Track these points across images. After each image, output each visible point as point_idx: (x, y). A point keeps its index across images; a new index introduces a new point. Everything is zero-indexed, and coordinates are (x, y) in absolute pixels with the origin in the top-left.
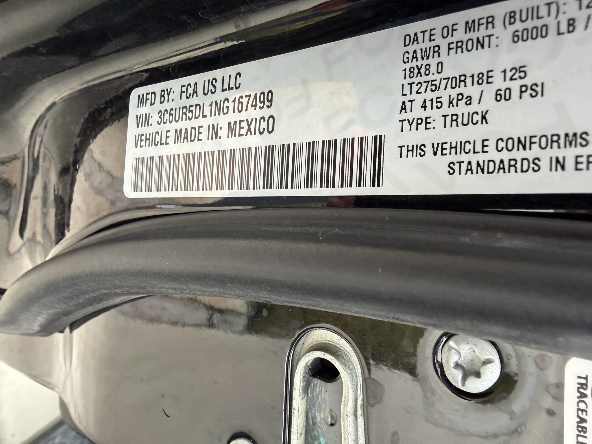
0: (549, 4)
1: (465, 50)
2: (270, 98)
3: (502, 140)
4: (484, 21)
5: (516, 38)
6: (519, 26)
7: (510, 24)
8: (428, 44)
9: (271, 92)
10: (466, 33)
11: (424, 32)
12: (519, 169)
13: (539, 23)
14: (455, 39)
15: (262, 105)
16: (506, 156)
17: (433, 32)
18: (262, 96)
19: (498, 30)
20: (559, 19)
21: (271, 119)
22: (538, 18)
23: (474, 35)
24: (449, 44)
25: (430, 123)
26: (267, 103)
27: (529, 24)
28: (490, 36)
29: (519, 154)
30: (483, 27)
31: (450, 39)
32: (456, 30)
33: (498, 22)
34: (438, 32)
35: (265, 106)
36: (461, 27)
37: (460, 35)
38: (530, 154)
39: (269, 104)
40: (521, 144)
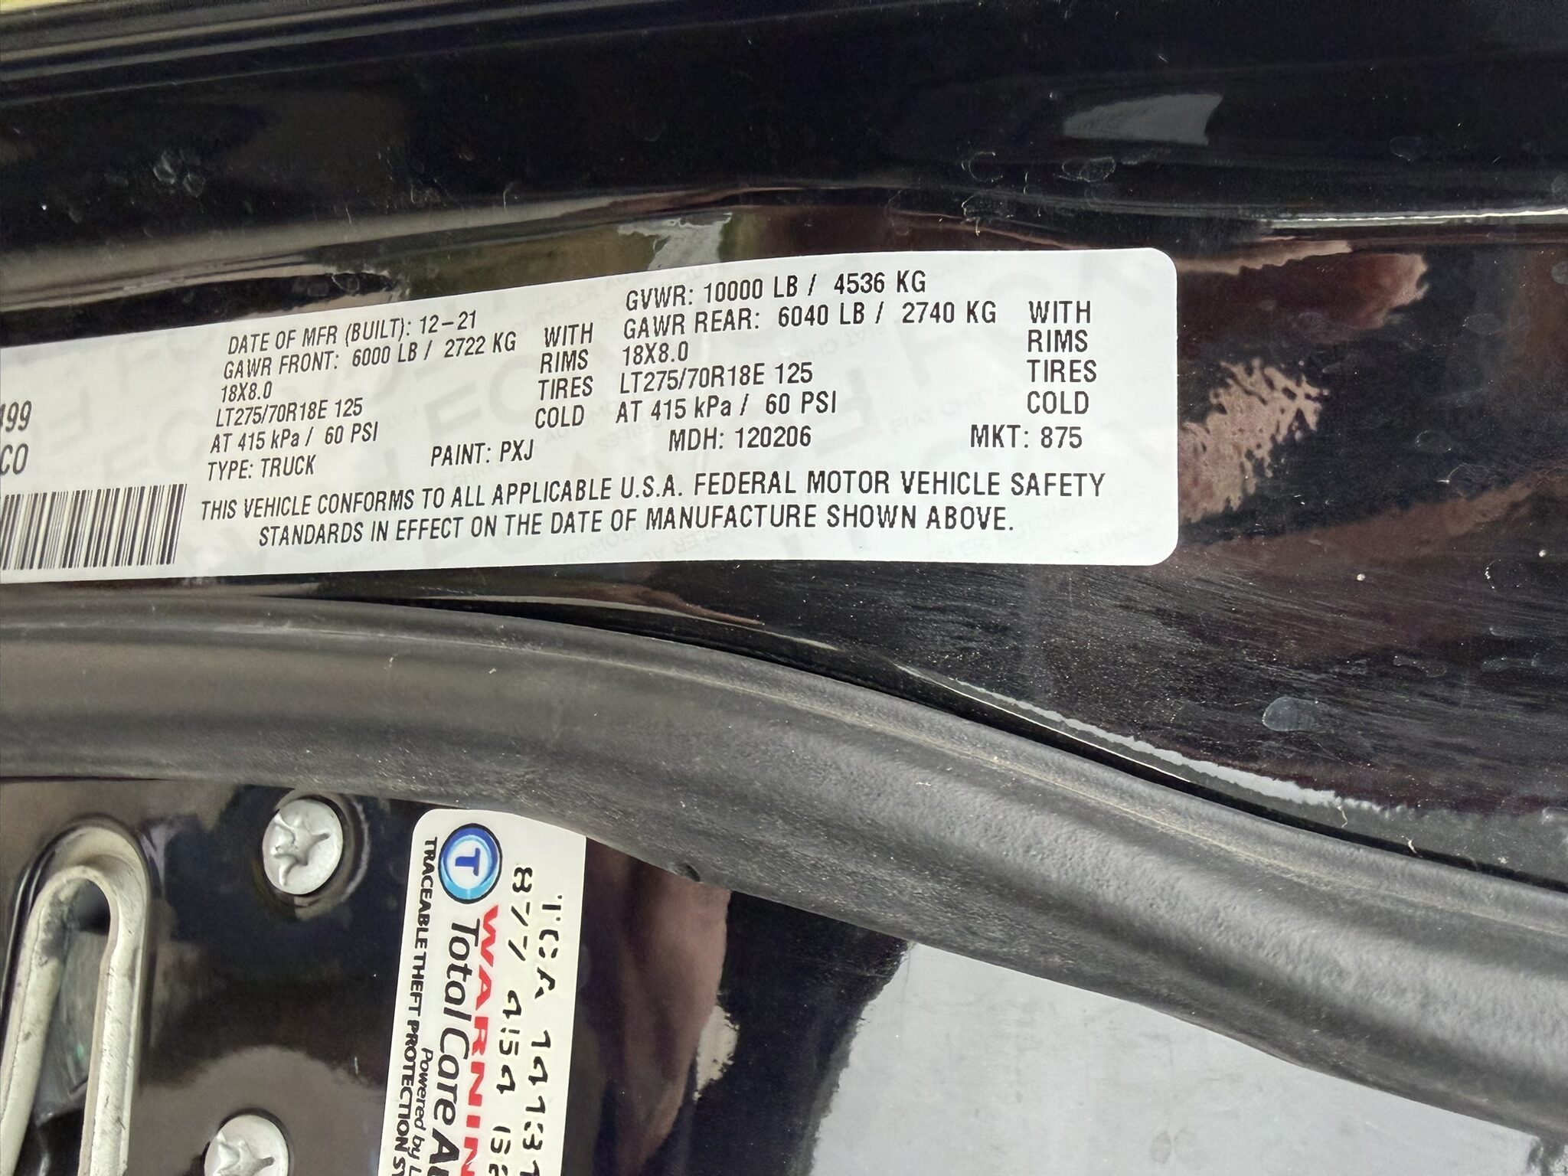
0: (394, 320)
1: (299, 369)
2: (25, 414)
3: (325, 496)
4: (325, 332)
5: (357, 360)
6: (361, 344)
7: (353, 340)
8: (258, 355)
9: (28, 403)
10: (303, 345)
11: (255, 336)
12: (339, 539)
13: (381, 343)
14: (290, 352)
15: (10, 425)
16: (327, 519)
17: (266, 338)
18: (14, 409)
19: (339, 347)
20: (401, 342)
21: (23, 450)
22: (382, 337)
23: (311, 349)
24: (283, 357)
25: (246, 469)
26: (19, 422)
27: (372, 343)
28: (329, 353)
29: (340, 517)
30: (323, 340)
31: (284, 351)
32: (294, 339)
33: (340, 335)
34: (271, 339)
35: (16, 427)
36: (299, 336)
37: (296, 347)
38: (352, 517)
39: (23, 424)
40: (346, 503)
